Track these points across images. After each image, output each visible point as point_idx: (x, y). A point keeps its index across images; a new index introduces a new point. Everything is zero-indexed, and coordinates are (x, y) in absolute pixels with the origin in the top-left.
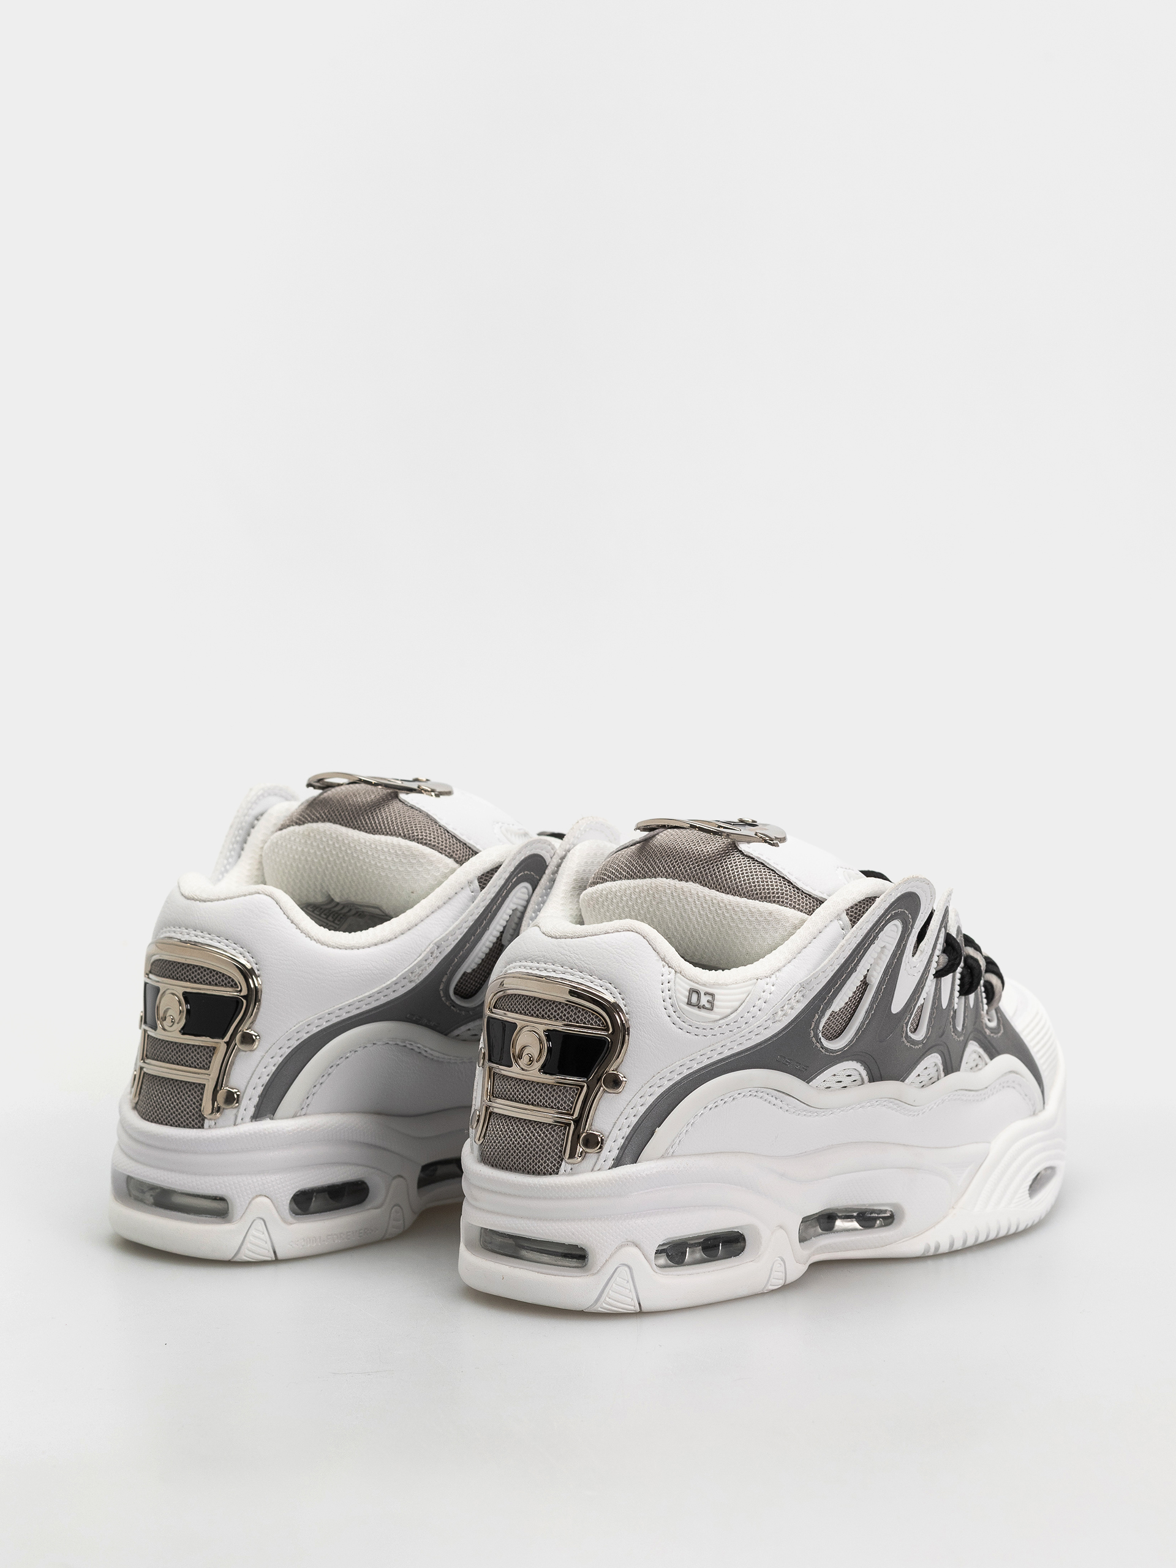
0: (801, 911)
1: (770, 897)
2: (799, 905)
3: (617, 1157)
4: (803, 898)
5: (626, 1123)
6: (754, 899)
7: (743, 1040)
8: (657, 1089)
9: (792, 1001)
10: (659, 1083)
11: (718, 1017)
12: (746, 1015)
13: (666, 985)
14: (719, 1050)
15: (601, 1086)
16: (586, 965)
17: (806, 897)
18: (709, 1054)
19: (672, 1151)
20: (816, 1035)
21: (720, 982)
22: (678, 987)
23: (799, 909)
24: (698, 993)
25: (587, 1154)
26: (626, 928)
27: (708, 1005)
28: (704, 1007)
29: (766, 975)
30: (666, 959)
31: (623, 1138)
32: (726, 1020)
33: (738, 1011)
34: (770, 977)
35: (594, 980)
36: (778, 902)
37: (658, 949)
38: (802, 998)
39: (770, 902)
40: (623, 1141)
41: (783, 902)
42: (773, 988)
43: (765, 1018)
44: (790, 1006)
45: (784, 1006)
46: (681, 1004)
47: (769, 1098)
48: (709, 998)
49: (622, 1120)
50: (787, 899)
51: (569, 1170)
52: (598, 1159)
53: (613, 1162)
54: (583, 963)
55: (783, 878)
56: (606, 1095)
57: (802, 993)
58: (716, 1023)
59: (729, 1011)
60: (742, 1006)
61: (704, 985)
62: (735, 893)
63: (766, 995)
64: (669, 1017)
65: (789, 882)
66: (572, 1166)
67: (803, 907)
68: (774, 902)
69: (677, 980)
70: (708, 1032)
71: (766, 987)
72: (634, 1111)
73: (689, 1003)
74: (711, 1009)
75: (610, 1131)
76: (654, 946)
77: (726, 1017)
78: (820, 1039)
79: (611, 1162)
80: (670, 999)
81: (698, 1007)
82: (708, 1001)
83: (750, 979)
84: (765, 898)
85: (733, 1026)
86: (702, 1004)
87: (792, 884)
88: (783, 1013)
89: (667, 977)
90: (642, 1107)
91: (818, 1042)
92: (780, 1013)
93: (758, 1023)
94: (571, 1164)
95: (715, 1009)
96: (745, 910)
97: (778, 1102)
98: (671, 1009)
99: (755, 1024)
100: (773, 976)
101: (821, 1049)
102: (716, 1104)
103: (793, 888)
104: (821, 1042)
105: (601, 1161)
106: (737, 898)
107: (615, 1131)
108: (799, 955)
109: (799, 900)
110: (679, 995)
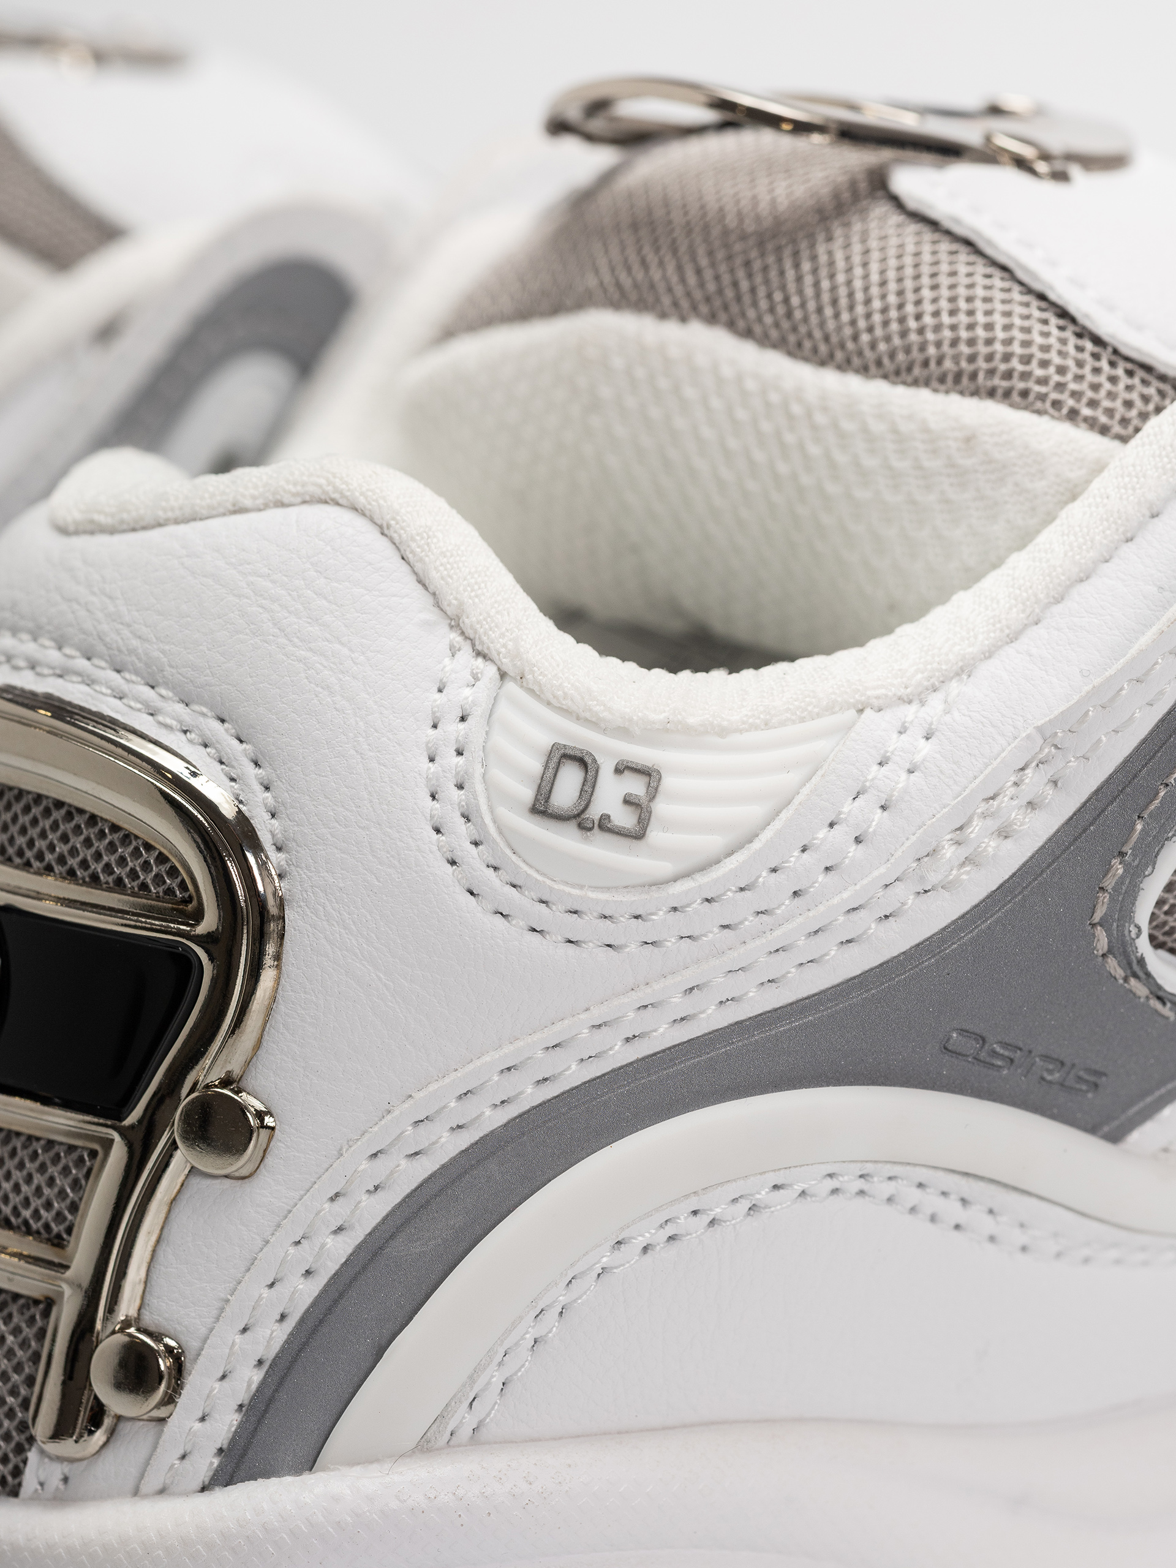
0: (1104, 430)
1: (974, 376)
2: (1093, 404)
3: (233, 1441)
4: (1113, 380)
5: (275, 1301)
6: (915, 383)
7: (783, 965)
8: (404, 1163)
9: (1004, 801)
10: (416, 1139)
11: (664, 868)
12: (794, 859)
13: (452, 729)
14: (679, 1005)
15: (174, 1146)
16: (135, 643)
17: (1130, 373)
18: (633, 1023)
19: (471, 1421)
20: (1122, 949)
21: (691, 721)
22: (499, 739)
23: (1092, 424)
24: (583, 761)
25: (121, 1425)
26: (311, 489)
27: (624, 818)
28: (604, 825)
29: (902, 692)
30: (467, 622)
31: (260, 1362)
32: (702, 879)
33: (757, 845)
34: (923, 703)
35: (158, 703)
36: (1007, 394)
37: (435, 577)
38: (1050, 791)
39: (975, 393)
40: (257, 1376)
41: (1025, 394)
42: (925, 748)
43: (882, 872)
44: (992, 824)
45: (969, 822)
46: (503, 812)
47: (931, 1201)
48: (636, 786)
49: (255, 1288)
50: (1043, 381)
51: (55, 1482)
52: (155, 1447)
53: (216, 1462)
54: (126, 632)
55: (1042, 297)
56: (196, 1182)
57: (1047, 772)
58: (655, 894)
59: (715, 842)
60: (777, 825)
61: (623, 732)
62: (848, 361)
63: (894, 779)
64: (453, 863)
65: (1063, 314)
66: (66, 1468)
67: (1110, 412)
68: (991, 393)
69: (504, 710)
70: (626, 931)
71: (895, 743)
72: (306, 1255)
73: (541, 808)
74: (638, 835)
75: (203, 1331)
76: (418, 567)
77: (703, 868)
78: (1141, 961)
79: (206, 1463)
80: (460, 787)
81: (581, 827)
82: (628, 801)
83: (830, 709)
84: (958, 377)
85: (739, 908)
86: (595, 812)
87: (1073, 320)
88: (964, 852)
89: (462, 694)
90: (340, 1238)
91: (1135, 975)
92: (949, 852)
93: (847, 896)
94: (60, 1459)
95: (655, 835)
96: (877, 427)
97: (975, 1216)
98: (461, 832)
99: (836, 901)
100: (936, 702)
101: (1155, 1004)
102: (670, 1230)
103: (1079, 335)
104: (1148, 975)
105: (168, 1454)
106: (853, 383)
107: (227, 1335)
108: (1057, 609)
109: (1095, 387)
110: (498, 774)
